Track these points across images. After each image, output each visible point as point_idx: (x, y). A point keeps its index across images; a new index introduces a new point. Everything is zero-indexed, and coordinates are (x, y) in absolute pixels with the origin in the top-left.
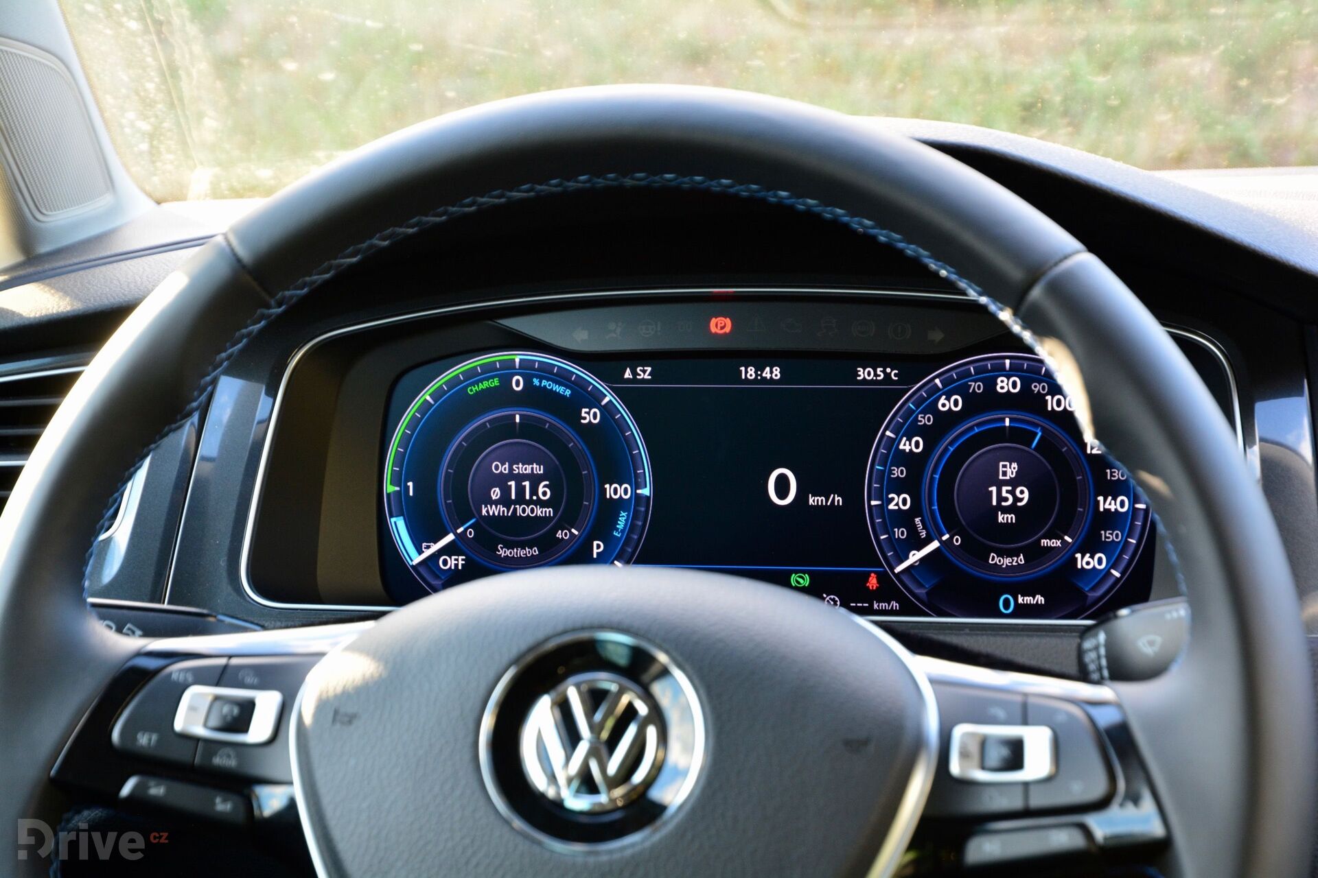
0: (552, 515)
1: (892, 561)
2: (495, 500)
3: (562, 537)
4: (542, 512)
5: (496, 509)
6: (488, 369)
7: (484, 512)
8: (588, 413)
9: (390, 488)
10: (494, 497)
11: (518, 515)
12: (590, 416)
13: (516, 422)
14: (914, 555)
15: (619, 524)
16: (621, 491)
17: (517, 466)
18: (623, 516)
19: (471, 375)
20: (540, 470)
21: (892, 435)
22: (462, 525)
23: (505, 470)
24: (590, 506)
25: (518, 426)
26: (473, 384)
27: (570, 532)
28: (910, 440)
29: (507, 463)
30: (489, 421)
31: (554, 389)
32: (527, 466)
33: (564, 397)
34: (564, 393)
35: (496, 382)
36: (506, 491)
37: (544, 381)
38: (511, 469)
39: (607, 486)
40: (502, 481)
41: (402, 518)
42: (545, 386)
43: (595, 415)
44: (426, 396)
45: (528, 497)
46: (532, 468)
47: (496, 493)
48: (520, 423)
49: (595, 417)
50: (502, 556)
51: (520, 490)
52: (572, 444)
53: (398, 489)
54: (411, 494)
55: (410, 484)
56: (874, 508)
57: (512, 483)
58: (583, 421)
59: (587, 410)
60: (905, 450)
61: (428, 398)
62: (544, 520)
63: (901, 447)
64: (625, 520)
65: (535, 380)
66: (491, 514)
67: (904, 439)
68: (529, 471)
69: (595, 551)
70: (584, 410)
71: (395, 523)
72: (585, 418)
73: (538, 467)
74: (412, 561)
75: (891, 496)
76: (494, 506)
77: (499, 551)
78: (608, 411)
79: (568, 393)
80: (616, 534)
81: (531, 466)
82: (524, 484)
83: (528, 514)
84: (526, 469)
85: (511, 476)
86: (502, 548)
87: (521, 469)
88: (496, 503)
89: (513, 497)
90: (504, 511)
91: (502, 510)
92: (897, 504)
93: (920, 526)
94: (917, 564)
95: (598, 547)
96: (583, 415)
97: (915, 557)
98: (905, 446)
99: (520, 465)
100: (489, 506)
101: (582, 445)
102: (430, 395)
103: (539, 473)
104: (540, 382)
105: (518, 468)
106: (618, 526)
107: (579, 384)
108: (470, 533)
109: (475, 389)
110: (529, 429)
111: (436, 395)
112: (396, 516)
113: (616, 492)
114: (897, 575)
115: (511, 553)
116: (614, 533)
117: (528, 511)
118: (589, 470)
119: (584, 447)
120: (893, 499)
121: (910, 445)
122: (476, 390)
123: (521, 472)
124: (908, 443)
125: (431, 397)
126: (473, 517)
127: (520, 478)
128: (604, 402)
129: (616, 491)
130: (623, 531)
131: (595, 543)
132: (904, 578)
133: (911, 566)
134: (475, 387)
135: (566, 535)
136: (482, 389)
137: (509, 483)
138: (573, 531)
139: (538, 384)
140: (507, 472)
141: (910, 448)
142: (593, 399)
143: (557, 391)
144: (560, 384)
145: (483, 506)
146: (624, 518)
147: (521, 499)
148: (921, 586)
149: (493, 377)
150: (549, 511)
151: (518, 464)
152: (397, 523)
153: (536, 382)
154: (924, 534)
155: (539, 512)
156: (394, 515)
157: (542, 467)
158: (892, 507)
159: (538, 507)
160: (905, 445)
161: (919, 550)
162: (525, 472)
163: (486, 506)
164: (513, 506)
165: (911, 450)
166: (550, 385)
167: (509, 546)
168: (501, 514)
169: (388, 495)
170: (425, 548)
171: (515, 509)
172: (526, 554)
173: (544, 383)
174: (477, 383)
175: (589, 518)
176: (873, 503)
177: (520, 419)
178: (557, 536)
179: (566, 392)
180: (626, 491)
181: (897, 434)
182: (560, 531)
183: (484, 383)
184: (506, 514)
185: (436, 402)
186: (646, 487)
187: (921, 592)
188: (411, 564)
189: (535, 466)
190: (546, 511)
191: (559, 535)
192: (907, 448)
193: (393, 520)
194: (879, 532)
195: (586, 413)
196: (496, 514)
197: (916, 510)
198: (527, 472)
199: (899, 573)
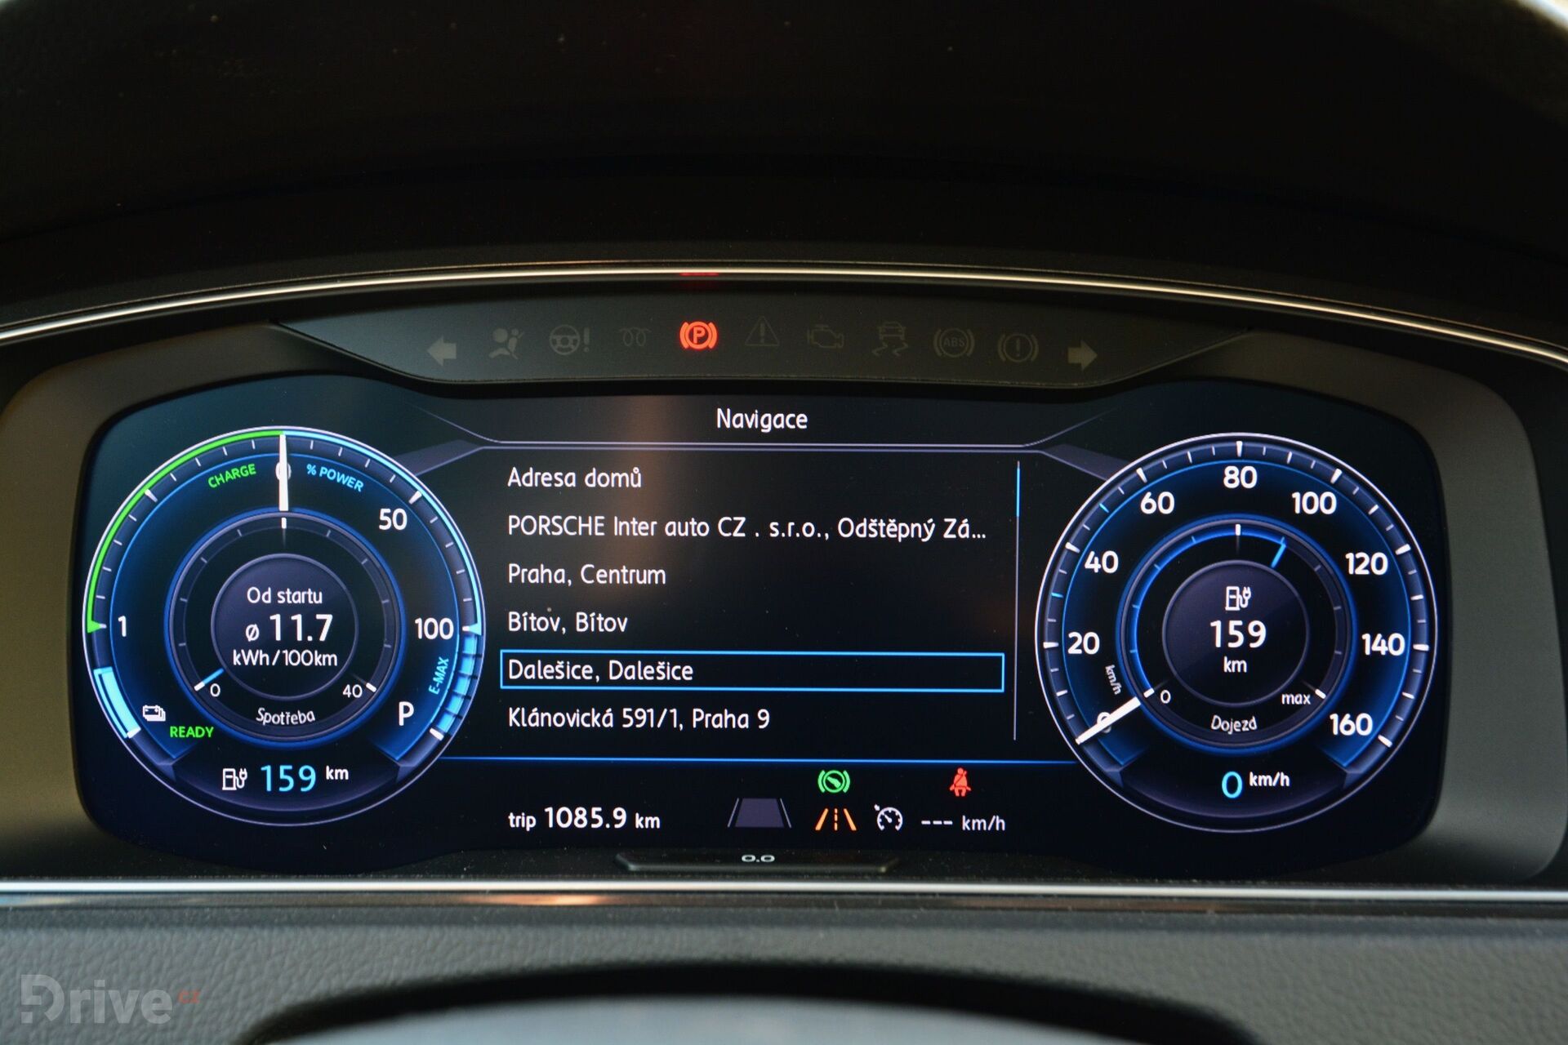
0: (336, 664)
1: (1073, 728)
2: (252, 642)
3: (352, 695)
4: (321, 660)
5: (254, 655)
6: (239, 452)
7: (236, 660)
8: (390, 515)
9: (92, 626)
10: (250, 638)
11: (287, 664)
12: (392, 519)
13: (281, 529)
14: (1104, 718)
15: (436, 677)
16: (439, 629)
17: (283, 593)
18: (443, 665)
19: (213, 460)
20: (318, 599)
21: (1075, 549)
22: (203, 678)
23: (267, 598)
24: (394, 651)
25: (284, 533)
26: (216, 473)
27: (364, 687)
28: (1099, 555)
29: (269, 589)
30: (241, 527)
31: (338, 480)
32: (299, 593)
33: (353, 491)
34: (354, 485)
35: (251, 470)
36: (267, 628)
37: (323, 468)
38: (275, 598)
39: (419, 621)
40: (261, 615)
41: (110, 669)
42: (325, 476)
43: (400, 518)
44: (145, 489)
45: (299, 638)
46: (306, 596)
47: (253, 633)
48: (287, 530)
49: (400, 522)
50: (264, 723)
51: (288, 628)
52: (366, 560)
53: (103, 626)
54: (124, 634)
55: (123, 619)
56: (1047, 653)
57: (277, 618)
58: (382, 527)
59: (388, 511)
60: (1093, 570)
61: (148, 493)
62: (325, 671)
63: (1088, 565)
64: (446, 670)
65: (309, 467)
66: (246, 663)
67: (1092, 554)
68: (301, 600)
69: (402, 716)
70: (383, 511)
71: (100, 676)
72: (385, 523)
73: (315, 594)
74: (126, 731)
75: (1072, 635)
76: (250, 652)
77: (260, 717)
78: (419, 512)
79: (359, 485)
80: (432, 690)
81: (304, 593)
82: (293, 618)
83: (301, 662)
84: (296, 598)
85: (275, 607)
86: (263, 713)
87: (287, 597)
88: (254, 646)
89: (278, 638)
90: (264, 659)
91: (262, 656)
92: (1081, 647)
93: (1113, 677)
94: (1108, 731)
95: (406, 710)
96: (383, 518)
97: (1105, 721)
98: (1093, 564)
99: (288, 592)
100: (243, 651)
101: (379, 561)
102: (150, 489)
103: (317, 602)
104: (318, 470)
105: (285, 596)
106: (435, 679)
107: (375, 475)
108: (215, 690)
109: (220, 479)
110: (302, 539)
111: (161, 489)
112: (103, 666)
113: (431, 631)
114: (1079, 748)
115: (276, 719)
116: (430, 689)
117: (301, 658)
118: (391, 599)
119: (384, 565)
120: (1075, 639)
121: (1100, 562)
122: (221, 482)
123: (289, 602)
124: (1096, 559)
125: (153, 492)
126: (219, 666)
127: (287, 610)
128: (413, 500)
129: (431, 629)
130: (442, 686)
131: (402, 704)
132: (1089, 751)
133: (1100, 734)
134: (219, 477)
135: (357, 691)
136: (230, 480)
137: (272, 618)
138: (369, 686)
139: (314, 473)
140: (269, 601)
141: (1099, 566)
142: (398, 495)
143: (344, 482)
144: (348, 473)
145: (235, 652)
146: (444, 668)
147: (289, 641)
148: (1114, 763)
149: (247, 463)
150: (332, 658)
151: (285, 590)
152: (103, 676)
153: (311, 469)
154: (1118, 689)
155: (318, 659)
156: (99, 664)
157: (321, 594)
158: (1073, 650)
159: (316, 652)
160: (1093, 562)
161: (1110, 711)
162: (295, 602)
163: (239, 652)
164: (279, 652)
165: (1101, 570)
166: (332, 474)
167: (274, 709)
168: (261, 663)
169: (89, 636)
170: (147, 713)
171: (282, 657)
172: (298, 721)
173: (324, 471)
174: (222, 471)
175: (392, 668)
176: (1047, 645)
177: (288, 524)
178: (344, 693)
179: (357, 485)
180: (446, 628)
181: (1082, 548)
182: (348, 687)
183: (233, 471)
184: (268, 664)
185: (160, 500)
186: (476, 622)
187: (1113, 771)
188: (125, 735)
189: (310, 592)
190: (327, 659)
191: (347, 691)
192: (1096, 567)
193: (97, 672)
194: (1054, 686)
195: (386, 514)
196: (254, 663)
197: (1108, 653)
198: (299, 601)
199: (1082, 744)
